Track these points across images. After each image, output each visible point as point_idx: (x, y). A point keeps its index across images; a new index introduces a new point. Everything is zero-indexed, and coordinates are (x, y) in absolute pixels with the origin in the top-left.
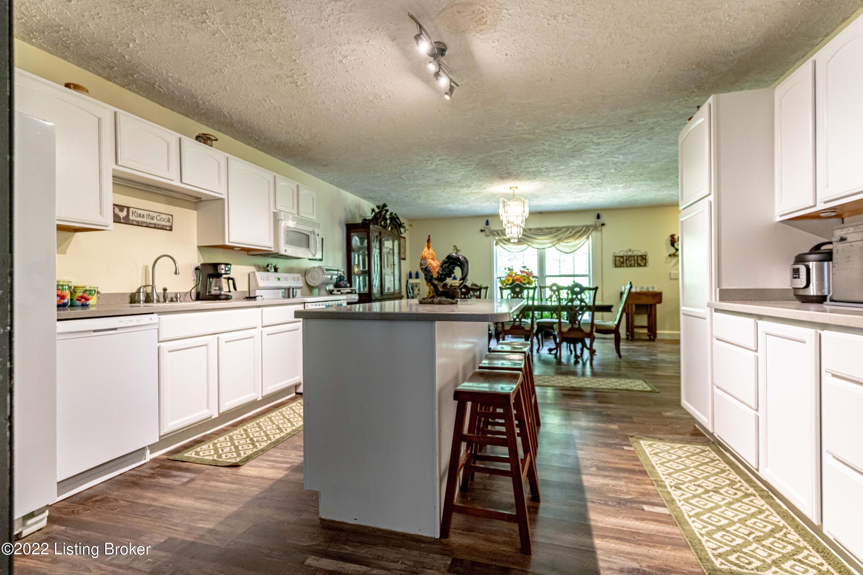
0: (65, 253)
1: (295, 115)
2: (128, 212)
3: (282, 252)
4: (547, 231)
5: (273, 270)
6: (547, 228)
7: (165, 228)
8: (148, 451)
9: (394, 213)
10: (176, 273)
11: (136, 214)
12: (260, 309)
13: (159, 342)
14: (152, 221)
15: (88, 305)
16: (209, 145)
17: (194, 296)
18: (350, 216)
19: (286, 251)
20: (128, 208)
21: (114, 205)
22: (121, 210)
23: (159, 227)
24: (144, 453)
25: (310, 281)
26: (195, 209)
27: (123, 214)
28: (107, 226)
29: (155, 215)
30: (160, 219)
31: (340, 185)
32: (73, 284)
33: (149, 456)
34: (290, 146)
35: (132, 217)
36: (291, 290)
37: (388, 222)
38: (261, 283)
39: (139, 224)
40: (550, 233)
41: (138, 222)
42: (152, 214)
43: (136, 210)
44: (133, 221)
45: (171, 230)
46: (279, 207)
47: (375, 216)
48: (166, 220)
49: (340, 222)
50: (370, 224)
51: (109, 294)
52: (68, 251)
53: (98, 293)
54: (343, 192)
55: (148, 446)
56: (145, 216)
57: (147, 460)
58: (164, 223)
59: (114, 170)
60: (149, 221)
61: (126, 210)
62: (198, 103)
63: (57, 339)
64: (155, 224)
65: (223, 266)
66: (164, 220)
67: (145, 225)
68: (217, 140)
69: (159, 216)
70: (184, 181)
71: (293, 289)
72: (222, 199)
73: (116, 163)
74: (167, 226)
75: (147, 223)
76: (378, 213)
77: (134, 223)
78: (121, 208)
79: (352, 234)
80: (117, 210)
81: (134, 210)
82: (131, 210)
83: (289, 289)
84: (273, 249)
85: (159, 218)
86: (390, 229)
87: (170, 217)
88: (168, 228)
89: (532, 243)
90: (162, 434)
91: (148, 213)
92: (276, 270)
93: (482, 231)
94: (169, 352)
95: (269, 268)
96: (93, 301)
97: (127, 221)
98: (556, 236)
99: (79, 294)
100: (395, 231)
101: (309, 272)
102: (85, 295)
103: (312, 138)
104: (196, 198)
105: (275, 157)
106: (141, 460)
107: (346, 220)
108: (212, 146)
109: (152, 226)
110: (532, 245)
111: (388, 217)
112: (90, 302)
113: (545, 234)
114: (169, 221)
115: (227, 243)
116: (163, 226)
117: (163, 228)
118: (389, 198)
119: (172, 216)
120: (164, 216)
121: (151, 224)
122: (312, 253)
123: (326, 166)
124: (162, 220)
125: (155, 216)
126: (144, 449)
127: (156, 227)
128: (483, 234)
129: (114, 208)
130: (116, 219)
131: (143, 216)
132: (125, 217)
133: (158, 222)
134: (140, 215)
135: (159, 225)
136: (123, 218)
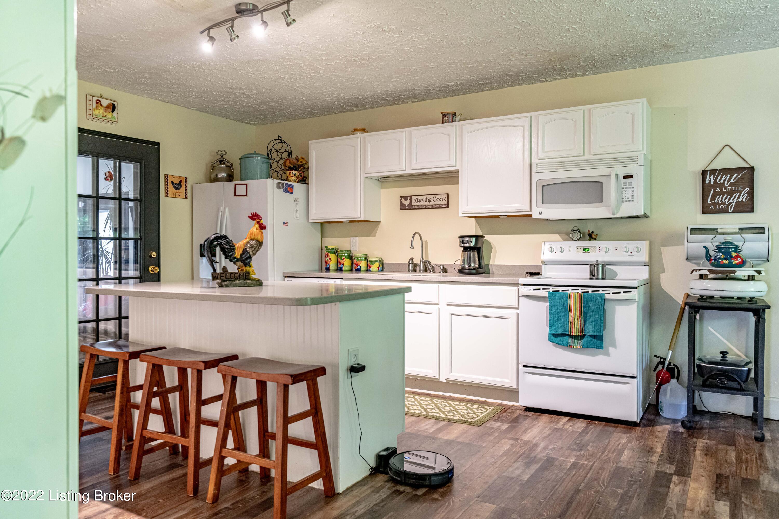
0: (375, 236)
2: (411, 200)
7: (441, 206)
11: (417, 200)
14: (431, 203)
20: (411, 196)
21: (401, 197)
22: (406, 200)
23: (436, 206)
27: (407, 203)
29: (432, 197)
30: (436, 200)
35: (414, 203)
39: (419, 208)
41: (419, 206)
42: (429, 197)
43: (416, 197)
44: (415, 206)
45: (447, 207)
48: (441, 200)
52: (377, 235)
53: (382, 263)
56: (424, 200)
58: (440, 203)
60: (427, 203)
61: (409, 198)
64: (432, 205)
66: (440, 200)
67: (424, 207)
69: (436, 197)
72: (457, 171)
74: (442, 205)
75: (425, 205)
77: (416, 207)
78: (406, 198)
80: (403, 200)
81: (415, 197)
82: (413, 197)
85: (435, 199)
87: (446, 196)
88: (444, 206)
91: (425, 197)
92: (593, 237)
97: (411, 207)
109: (430, 207)
114: (444, 199)
116: (439, 205)
117: (439, 207)
119: (448, 194)
120: (439, 197)
121: (428, 205)
124: (438, 200)
125: (432, 198)
127: (433, 207)
129: (401, 200)
130: (403, 207)
131: (422, 201)
132: (409, 204)
133: (434, 203)
134: (420, 201)
135: (435, 205)
136: (408, 205)
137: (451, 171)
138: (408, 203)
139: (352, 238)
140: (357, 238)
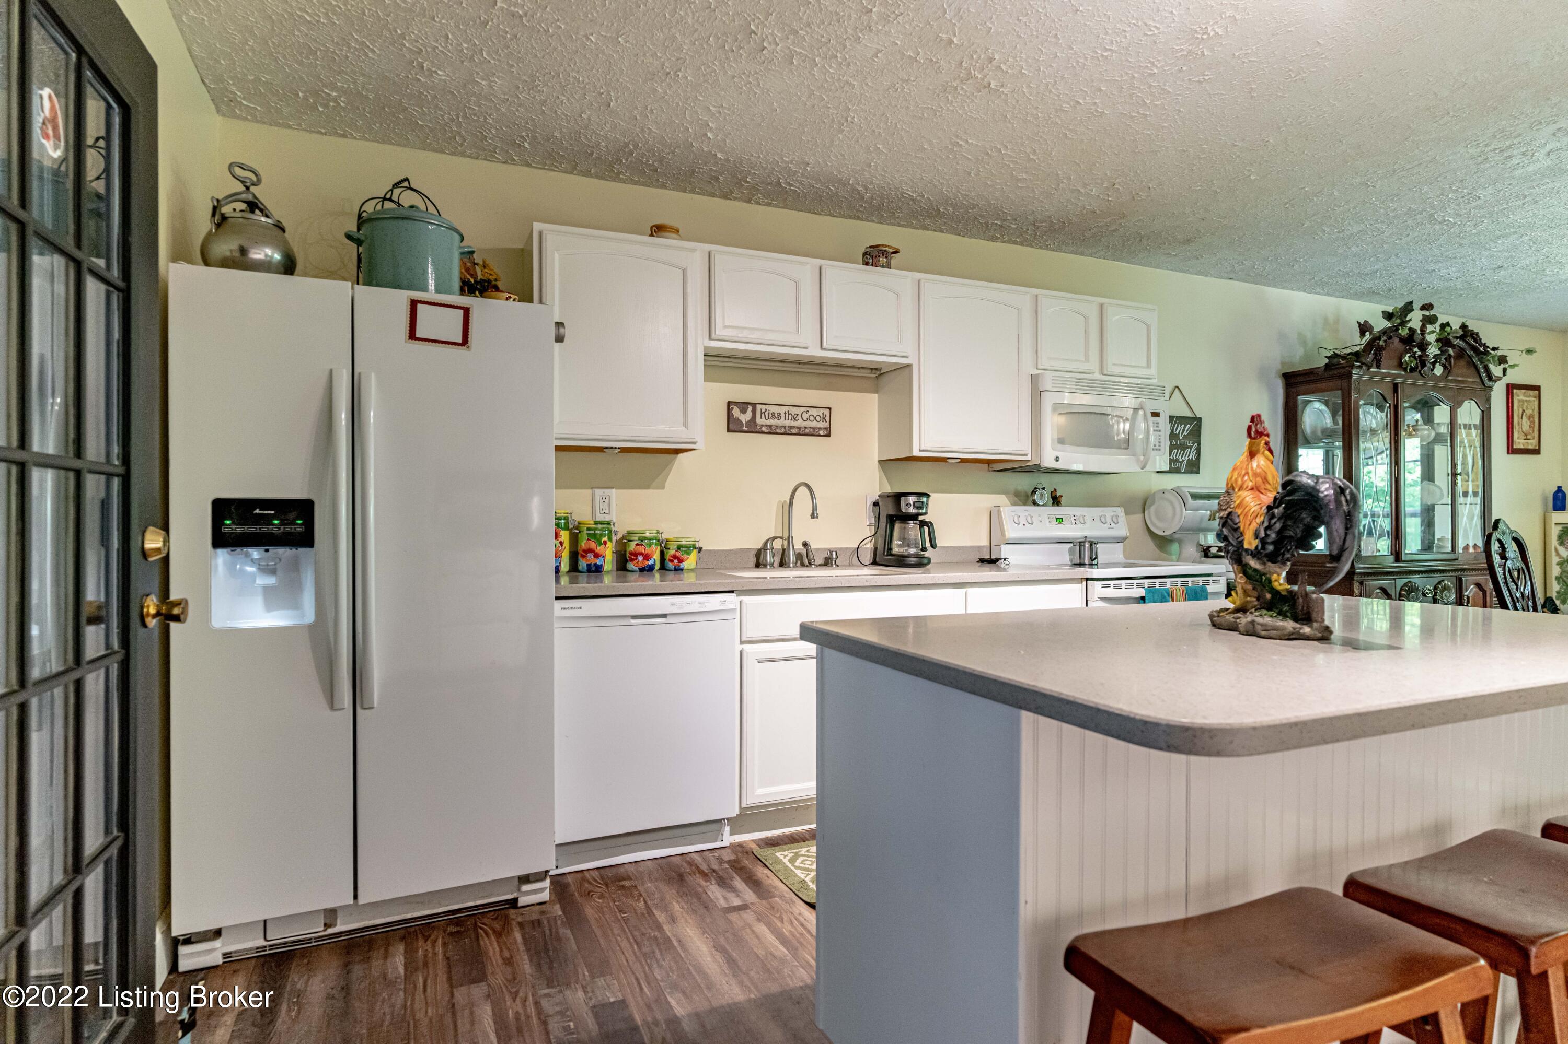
0: (663, 487)
1: (1035, 152)
2: (754, 412)
3: (1048, 462)
5: (1046, 499)
7: (817, 432)
8: (727, 829)
9: (1456, 326)
10: (813, 516)
11: (767, 414)
12: (963, 591)
13: (742, 643)
14: (794, 424)
15: (682, 570)
16: (883, 266)
17: (867, 558)
18: (1300, 352)
19: (1057, 459)
20: (754, 405)
21: (730, 403)
22: (744, 411)
23: (807, 431)
24: (722, 829)
25: (1154, 525)
26: (876, 392)
27: (745, 418)
28: (694, 443)
29: (799, 411)
30: (808, 419)
31: (1259, 279)
32: (665, 536)
33: (728, 838)
34: (1075, 220)
35: (759, 421)
36: (1087, 546)
37: (1433, 350)
38: (1012, 532)
39: (772, 431)
41: (771, 426)
42: (794, 410)
43: (767, 407)
44: (762, 426)
45: (828, 435)
46: (1044, 363)
47: (1370, 344)
48: (818, 418)
49: (1262, 373)
50: (1352, 367)
51: (723, 551)
52: (667, 484)
53: (700, 550)
54: (1274, 293)
55: (727, 819)
56: (783, 415)
57: (726, 843)
58: (814, 424)
59: (706, 348)
60: (788, 423)
61: (750, 408)
63: (555, 626)
64: (799, 428)
65: (912, 500)
66: (815, 418)
67: (783, 431)
68: (897, 252)
69: (807, 412)
70: (825, 345)
71: (1091, 545)
72: (909, 366)
73: (710, 338)
74: (820, 428)
75: (785, 427)
76: (1384, 332)
77: (765, 429)
78: (743, 406)
79: (1301, 398)
80: (736, 412)
81: (763, 407)
82: (759, 407)
83: (1081, 544)
84: (1029, 458)
85: (805, 416)
86: (1438, 370)
87: (827, 412)
88: (822, 433)
90: (744, 805)
91: (786, 409)
92: (1056, 500)
94: (759, 662)
95: (1037, 497)
96: (690, 562)
97: (753, 428)
99: (672, 552)
100: (1461, 372)
101: (1153, 503)
102: (678, 554)
103: (1107, 189)
104: (872, 369)
105: (1059, 250)
106: (715, 841)
107: (1283, 364)
108: (889, 267)
109: (794, 431)
111: (1431, 338)
112: (685, 565)
114: (824, 419)
115: (916, 453)
116: (814, 429)
117: (813, 433)
118: (1439, 284)
119: (830, 409)
120: (814, 412)
121: (792, 427)
122: (1138, 460)
123: (1188, 241)
124: (812, 418)
125: (800, 414)
126: (719, 821)
127: (801, 432)
129: (730, 410)
130: (733, 426)
131: (779, 417)
132: (749, 421)
133: (804, 424)
134: (773, 416)
135: (806, 428)
136: (746, 423)
137: (852, 364)
138: (748, 419)
139: (599, 492)
140: (614, 490)
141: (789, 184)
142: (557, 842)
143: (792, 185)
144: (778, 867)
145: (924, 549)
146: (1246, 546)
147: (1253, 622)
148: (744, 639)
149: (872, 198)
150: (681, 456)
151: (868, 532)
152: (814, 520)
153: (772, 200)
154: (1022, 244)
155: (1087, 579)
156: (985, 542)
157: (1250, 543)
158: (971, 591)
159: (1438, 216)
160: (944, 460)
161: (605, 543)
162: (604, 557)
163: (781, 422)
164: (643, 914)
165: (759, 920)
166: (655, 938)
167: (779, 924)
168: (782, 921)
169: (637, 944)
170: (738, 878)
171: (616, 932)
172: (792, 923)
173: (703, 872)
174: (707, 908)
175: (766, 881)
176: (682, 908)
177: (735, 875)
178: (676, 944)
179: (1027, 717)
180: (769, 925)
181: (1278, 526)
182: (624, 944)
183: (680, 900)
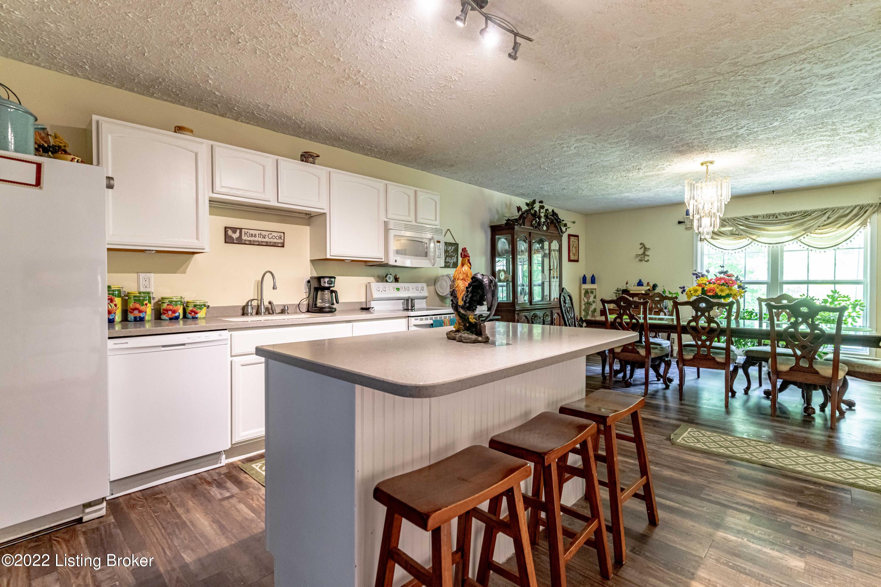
0: (185, 273)
1: (383, 118)
2: (241, 233)
3: (392, 262)
4: (785, 217)
5: (392, 278)
6: (785, 214)
7: (277, 245)
8: (224, 456)
9: (550, 211)
10: (274, 288)
11: (248, 234)
13: (232, 356)
14: (263, 240)
15: (197, 318)
16: (311, 163)
17: (304, 309)
18: (497, 217)
19: (396, 261)
20: (241, 229)
21: (226, 228)
22: (234, 232)
23: (271, 244)
24: (219, 458)
25: (439, 291)
26: (309, 225)
27: (236, 236)
28: (204, 249)
29: (267, 233)
30: (272, 238)
31: (480, 185)
32: (186, 300)
33: (224, 461)
34: (403, 150)
35: (244, 238)
36: (410, 301)
37: (543, 220)
38: (376, 295)
39: (251, 243)
40: (790, 221)
41: (250, 241)
42: (264, 233)
43: (248, 230)
44: (246, 240)
45: (283, 246)
46: (390, 216)
47: (521, 216)
48: (277, 238)
49: (482, 225)
50: (515, 225)
51: (223, 307)
52: (187, 271)
53: (208, 307)
54: (486, 191)
55: (224, 451)
56: (257, 235)
57: (223, 464)
58: (275, 241)
59: (210, 197)
60: (260, 239)
61: (238, 231)
62: (298, 124)
64: (267, 242)
65: (327, 280)
67: (257, 243)
68: (318, 156)
69: (271, 234)
70: (280, 201)
71: (412, 300)
72: (325, 214)
73: (213, 192)
74: (278, 243)
75: (259, 241)
76: (526, 211)
77: (247, 242)
78: (234, 230)
79: (497, 237)
80: (230, 232)
81: (246, 231)
82: (243, 230)
83: (407, 300)
84: (383, 260)
85: (270, 236)
86: (545, 228)
87: (282, 235)
88: (279, 245)
89: (759, 236)
90: (233, 442)
91: (259, 232)
92: (396, 280)
93: (680, 223)
94: (239, 366)
95: (387, 278)
96: (202, 314)
97: (240, 241)
98: (802, 224)
99: (190, 308)
100: (552, 229)
101: (438, 281)
102: (194, 309)
103: (417, 139)
104: (306, 214)
105: (398, 163)
106: (216, 464)
107: (491, 222)
108: (314, 163)
109: (264, 244)
110: (758, 239)
111: (542, 215)
112: (199, 315)
113: (783, 223)
114: (280, 238)
115: (328, 257)
116: (275, 243)
117: (274, 245)
118: (545, 193)
119: (284, 233)
120: (275, 234)
121: (262, 242)
122: (431, 262)
123: (452, 166)
124: (274, 237)
125: (267, 235)
126: (219, 453)
127: (267, 244)
128: (682, 226)
129: (226, 232)
130: (228, 240)
131: (255, 236)
132: (238, 238)
133: (269, 240)
134: (252, 235)
135: (271, 242)
136: (236, 239)
137: (296, 211)
139: (142, 275)
140: (152, 274)
141: (259, 114)
142: (111, 480)
143: (261, 115)
144: (253, 472)
145: (333, 304)
146: (459, 304)
147: (461, 336)
148: (233, 354)
149: (305, 127)
150: (196, 255)
151: (305, 296)
152: (275, 290)
153: (250, 121)
154: (380, 159)
155: (408, 317)
156: (364, 300)
157: (461, 303)
158: (355, 324)
159: (542, 166)
160: (343, 260)
161: (146, 304)
162: (146, 312)
163: (257, 239)
164: (169, 511)
165: (240, 502)
166: (176, 523)
167: (251, 502)
168: (253, 499)
169: (163, 527)
170: (230, 482)
171: (151, 524)
172: (258, 500)
173: (208, 481)
174: (209, 501)
175: (245, 481)
176: (195, 503)
177: (227, 480)
178: (189, 524)
179: (358, 387)
180: (245, 504)
181: (470, 296)
182: (156, 530)
183: (193, 499)
